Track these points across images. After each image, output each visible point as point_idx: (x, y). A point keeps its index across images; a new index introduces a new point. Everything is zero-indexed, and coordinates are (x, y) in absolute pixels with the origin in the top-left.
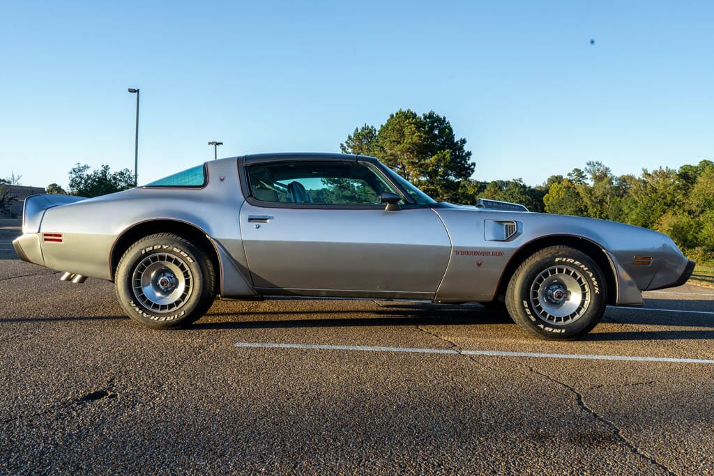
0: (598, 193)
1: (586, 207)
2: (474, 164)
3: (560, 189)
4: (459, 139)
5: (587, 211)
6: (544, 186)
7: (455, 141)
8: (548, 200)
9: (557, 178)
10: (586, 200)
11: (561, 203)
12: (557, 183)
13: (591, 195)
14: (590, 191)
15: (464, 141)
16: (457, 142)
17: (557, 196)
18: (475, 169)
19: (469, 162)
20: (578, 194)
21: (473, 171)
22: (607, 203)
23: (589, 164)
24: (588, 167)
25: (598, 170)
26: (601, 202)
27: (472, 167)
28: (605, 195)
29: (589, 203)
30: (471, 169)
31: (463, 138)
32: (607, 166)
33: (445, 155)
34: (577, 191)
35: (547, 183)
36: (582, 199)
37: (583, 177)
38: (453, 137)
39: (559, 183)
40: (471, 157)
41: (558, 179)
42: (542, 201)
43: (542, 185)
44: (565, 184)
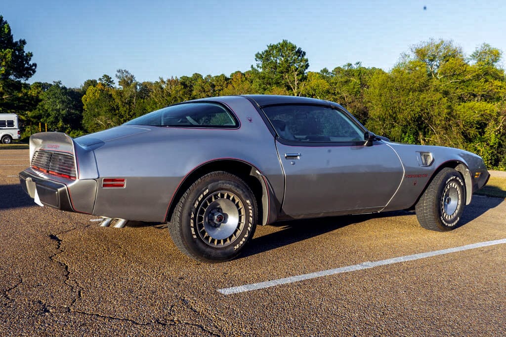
0: (127, 95)
1: (117, 106)
2: (35, 65)
3: (96, 91)
4: (18, 40)
5: (119, 110)
6: (82, 88)
7: (14, 41)
8: (86, 100)
9: (92, 81)
10: (118, 101)
11: (97, 103)
12: (92, 86)
13: (122, 97)
14: (120, 93)
15: (23, 42)
16: (16, 43)
17: (94, 97)
18: (36, 70)
19: (31, 63)
20: (111, 96)
21: (34, 72)
22: (133, 103)
23: (119, 71)
24: (118, 74)
25: (126, 77)
26: (130, 103)
27: (34, 68)
28: (131, 97)
29: (120, 103)
30: (32, 70)
31: (22, 39)
32: (132, 74)
33: (6, 54)
34: (110, 93)
35: (83, 85)
36: (114, 100)
37: (111, 82)
38: (11, 37)
39: (94, 86)
40: (32, 58)
41: (93, 83)
42: (81, 101)
43: (80, 88)
44: (99, 87)
